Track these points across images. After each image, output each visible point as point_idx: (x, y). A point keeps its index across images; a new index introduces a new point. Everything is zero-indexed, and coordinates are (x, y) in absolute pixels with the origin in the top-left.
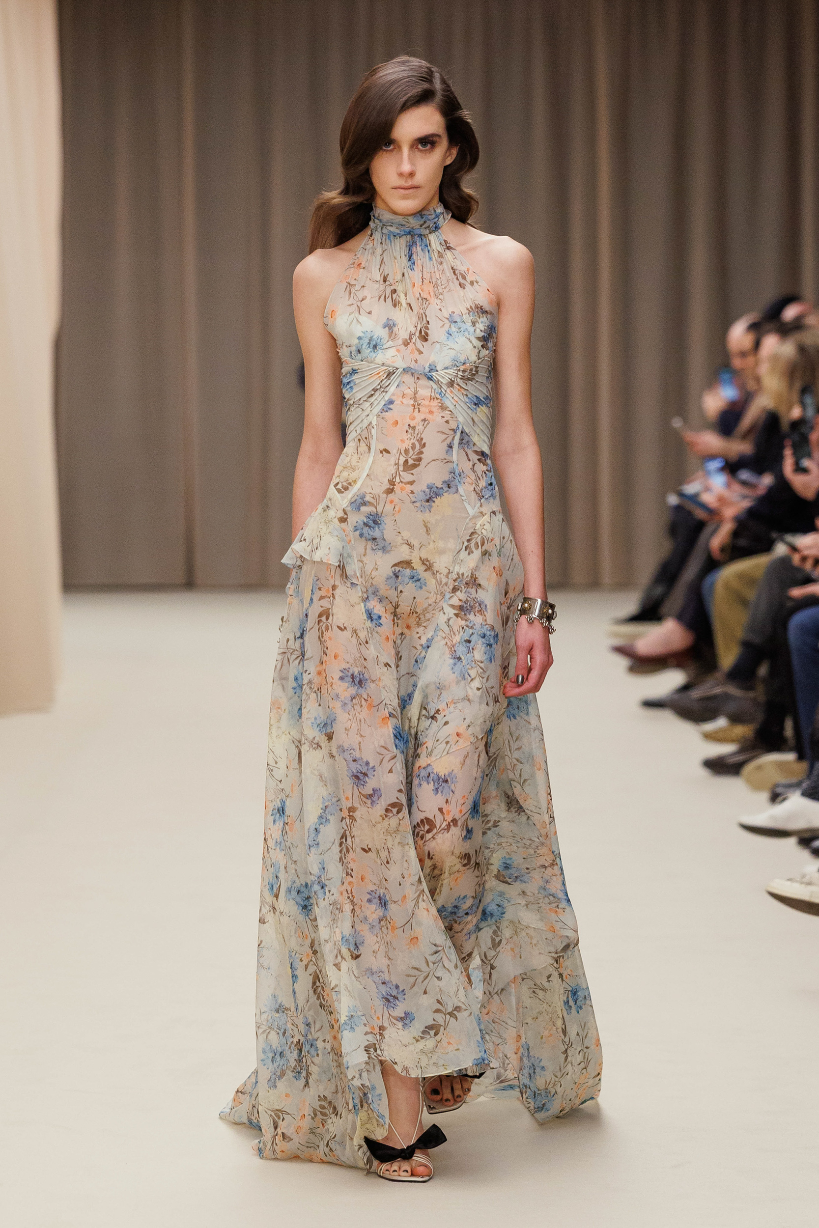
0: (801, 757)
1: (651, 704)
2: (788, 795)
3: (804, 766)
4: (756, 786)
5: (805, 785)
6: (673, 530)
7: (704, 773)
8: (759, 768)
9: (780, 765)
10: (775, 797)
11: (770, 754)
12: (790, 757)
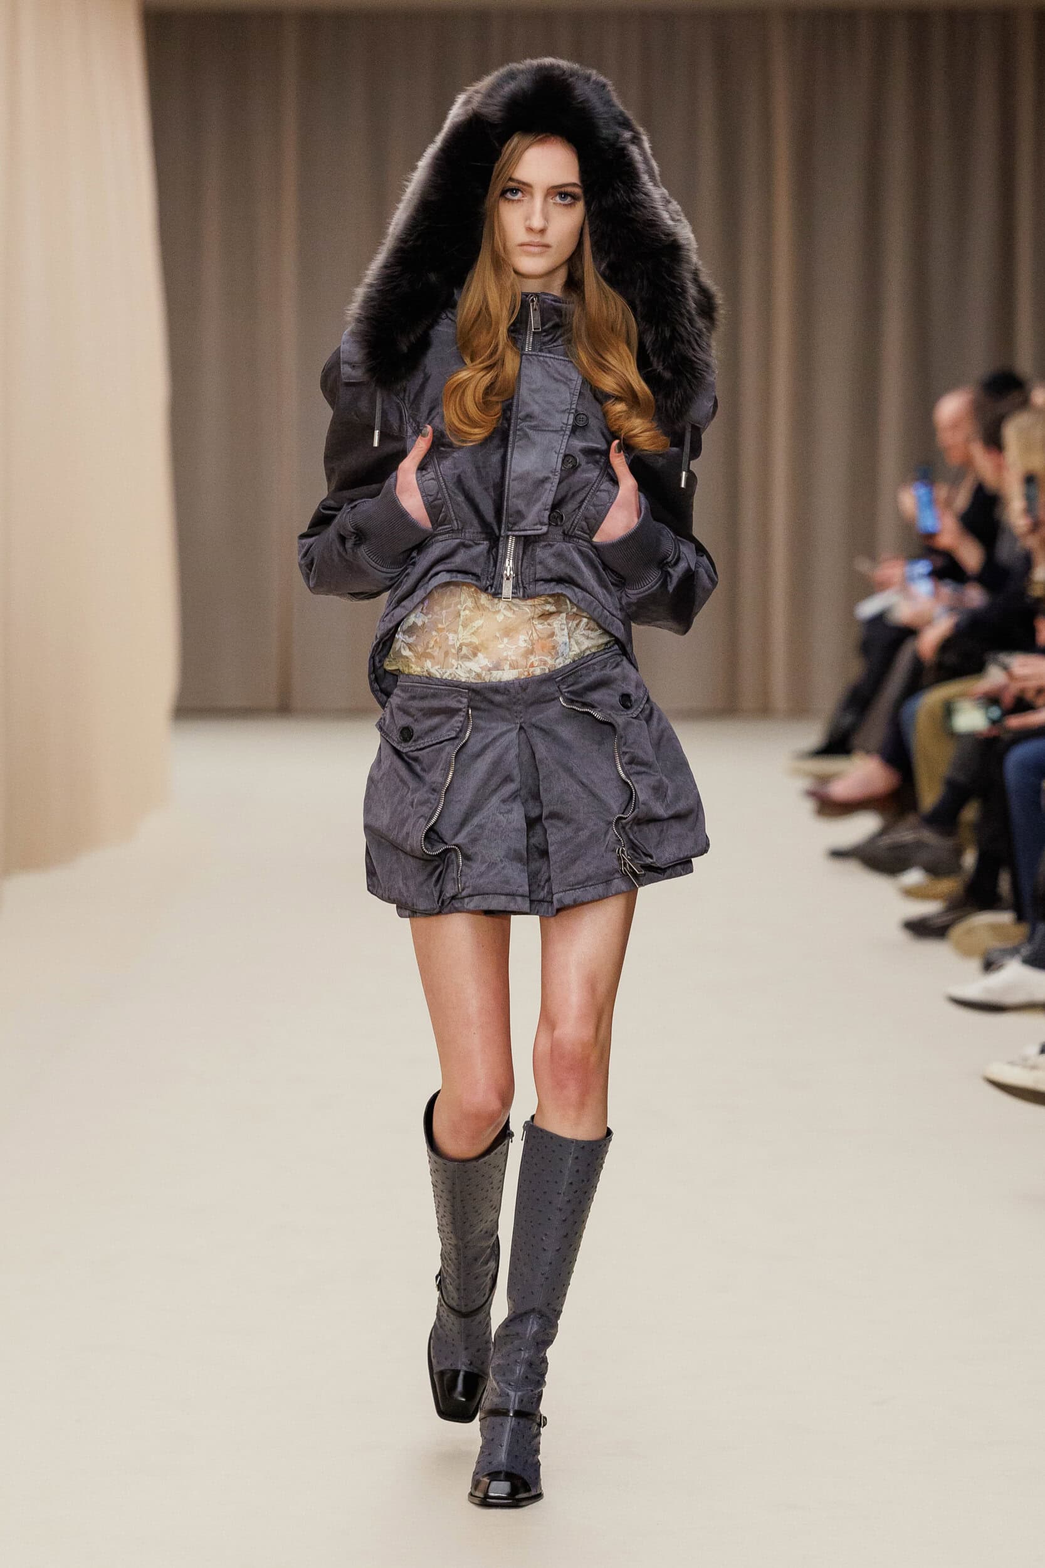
0: (1020, 918)
1: (838, 854)
2: (1004, 962)
3: (1023, 930)
4: (966, 952)
5: (1026, 950)
6: (866, 647)
7: (903, 937)
8: (970, 931)
9: (994, 928)
10: (989, 966)
11: (982, 912)
12: (1005, 918)
